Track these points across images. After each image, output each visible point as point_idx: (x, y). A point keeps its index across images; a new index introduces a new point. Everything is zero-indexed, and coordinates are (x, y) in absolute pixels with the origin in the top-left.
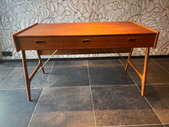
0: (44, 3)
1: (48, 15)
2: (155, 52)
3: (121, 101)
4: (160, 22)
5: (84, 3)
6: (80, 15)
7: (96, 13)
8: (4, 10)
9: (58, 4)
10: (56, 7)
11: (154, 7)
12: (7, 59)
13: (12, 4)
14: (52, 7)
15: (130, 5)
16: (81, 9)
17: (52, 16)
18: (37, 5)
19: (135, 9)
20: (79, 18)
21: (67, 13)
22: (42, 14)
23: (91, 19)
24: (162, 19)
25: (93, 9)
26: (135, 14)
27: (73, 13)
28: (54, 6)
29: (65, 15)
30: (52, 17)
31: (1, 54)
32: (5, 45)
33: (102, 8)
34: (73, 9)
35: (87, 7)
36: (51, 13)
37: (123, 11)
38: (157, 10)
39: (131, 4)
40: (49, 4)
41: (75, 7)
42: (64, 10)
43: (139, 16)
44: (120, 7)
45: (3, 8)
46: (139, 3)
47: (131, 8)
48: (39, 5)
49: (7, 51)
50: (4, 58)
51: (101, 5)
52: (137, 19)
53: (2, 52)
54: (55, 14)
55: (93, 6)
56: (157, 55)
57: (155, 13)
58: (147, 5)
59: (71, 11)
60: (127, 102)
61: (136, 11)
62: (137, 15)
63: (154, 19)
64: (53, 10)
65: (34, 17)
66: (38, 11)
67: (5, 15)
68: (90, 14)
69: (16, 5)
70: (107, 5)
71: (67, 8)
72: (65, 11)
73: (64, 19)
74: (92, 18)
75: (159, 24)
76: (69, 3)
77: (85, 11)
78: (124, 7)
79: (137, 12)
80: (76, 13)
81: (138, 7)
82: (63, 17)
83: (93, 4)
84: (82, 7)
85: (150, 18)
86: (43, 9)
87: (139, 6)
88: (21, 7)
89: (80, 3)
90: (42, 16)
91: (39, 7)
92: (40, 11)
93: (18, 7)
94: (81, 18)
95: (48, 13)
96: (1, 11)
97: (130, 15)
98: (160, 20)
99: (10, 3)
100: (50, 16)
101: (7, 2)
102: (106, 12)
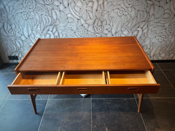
0: (45, 11)
1: (50, 22)
2: (161, 57)
3: (117, 117)
4: (169, 28)
5: (87, 10)
6: (83, 22)
7: (100, 19)
8: (6, 18)
9: (60, 11)
10: (58, 14)
11: (163, 13)
12: (14, 62)
13: (13, 12)
14: (54, 14)
15: (137, 11)
16: (84, 16)
17: (54, 23)
18: (39, 13)
19: (142, 15)
20: (82, 25)
21: (70, 20)
22: (45, 21)
23: (95, 26)
25: (97, 16)
26: (142, 21)
27: (76, 20)
28: (56, 14)
29: (67, 22)
30: (55, 24)
31: (8, 58)
32: (11, 50)
33: (107, 15)
34: (76, 16)
35: (91, 14)
36: (53, 20)
37: (129, 17)
38: (166, 16)
39: (138, 11)
40: (50, 12)
41: (78, 14)
42: (66, 18)
43: (146, 22)
44: (126, 13)
45: (5, 16)
46: (147, 9)
47: (137, 15)
48: (40, 13)
49: (13, 55)
50: (11, 61)
51: (106, 12)
52: (144, 26)
53: (8, 56)
54: (57, 21)
55: (97, 13)
56: (163, 59)
57: (164, 19)
58: (156, 10)
59: (73, 18)
62: (144, 21)
63: (163, 25)
64: (55, 17)
65: (37, 25)
66: (40, 18)
67: (7, 22)
68: (94, 21)
69: (17, 12)
70: (111, 11)
71: (69, 15)
72: (68, 18)
73: (67, 26)
74: (96, 24)
75: (168, 29)
76: (71, 10)
77: (88, 18)
78: (131, 13)
79: (144, 19)
80: (78, 20)
81: (145, 13)
82: (65, 24)
83: (97, 10)
84: (85, 14)
85: (159, 24)
86: (45, 16)
87: (147, 12)
88: (23, 15)
89: (82, 10)
90: (45, 23)
91: (40, 15)
92: (42, 18)
93: (20, 15)
94: (84, 25)
95: (50, 20)
96: (3, 19)
97: (136, 22)
98: (170, 26)
99: (11, 11)
100: (53, 23)
101: (8, 10)
102: (111, 18)
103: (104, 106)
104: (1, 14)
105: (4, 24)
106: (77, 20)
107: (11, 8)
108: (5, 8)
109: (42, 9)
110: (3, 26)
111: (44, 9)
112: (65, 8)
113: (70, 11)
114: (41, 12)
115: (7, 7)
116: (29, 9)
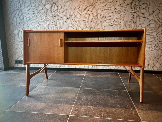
2: (157, 67)
4: (158, 37)
5: (84, 21)
7: (95, 28)
8: (22, 26)
9: (63, 21)
10: (61, 24)
11: (149, 23)
12: (18, 66)
13: (29, 22)
14: (58, 23)
15: (125, 22)
16: (82, 25)
18: (47, 22)
19: (130, 25)
22: (50, 29)
24: (159, 34)
25: (92, 25)
27: (75, 29)
28: (60, 23)
31: (14, 62)
32: (18, 54)
33: (100, 24)
34: (75, 25)
35: (87, 24)
36: (57, 28)
37: (119, 26)
38: (152, 26)
39: (127, 21)
40: (56, 22)
41: (77, 24)
42: (67, 26)
44: (116, 23)
45: (22, 24)
46: (134, 20)
47: (126, 24)
49: (19, 59)
50: (16, 65)
51: (99, 22)
53: (15, 60)
54: (60, 29)
55: (92, 22)
57: (150, 29)
58: (142, 21)
59: (73, 27)
60: (110, 101)
61: (132, 27)
63: (151, 34)
64: (59, 26)
66: (47, 27)
67: (22, 30)
69: (31, 22)
70: (104, 21)
71: (70, 25)
75: (156, 38)
76: (72, 20)
77: (85, 27)
78: (120, 23)
80: (77, 28)
81: (133, 23)
83: (92, 21)
84: (83, 23)
86: (51, 25)
88: (35, 24)
89: (81, 20)
91: (48, 24)
92: (49, 27)
93: (33, 24)
96: (20, 27)
98: (157, 35)
99: (27, 21)
101: (25, 20)
102: (103, 28)
103: (92, 93)
104: (20, 23)
105: (19, 31)
107: (28, 19)
108: (23, 19)
109: (50, 20)
110: (18, 33)
111: (51, 20)
112: (68, 19)
113: (71, 22)
114: (49, 22)
115: (25, 18)
116: (40, 20)
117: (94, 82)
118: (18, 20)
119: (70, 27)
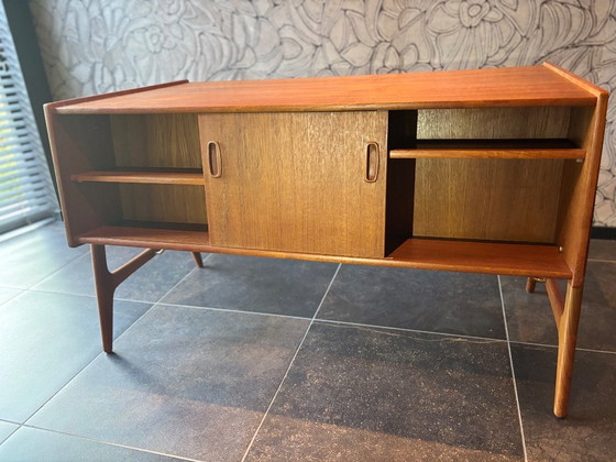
0: (213, 20)
1: (225, 60)
5: (345, 11)
6: (332, 56)
7: (394, 44)
8: (102, 47)
9: (257, 18)
10: (251, 29)
13: (123, 27)
14: (238, 30)
15: (538, 5)
16: (338, 34)
17: (237, 61)
18: (194, 27)
20: (330, 68)
21: (288, 50)
22: (209, 56)
23: (375, 68)
25: (383, 31)
26: (565, 43)
27: (308, 49)
28: (245, 29)
29: (279, 57)
30: (239, 65)
33: (418, 25)
34: (308, 33)
35: (360, 25)
36: (234, 50)
37: (506, 29)
39: (546, 3)
40: (227, 23)
41: (315, 26)
42: (277, 41)
43: (581, 50)
44: (493, 15)
45: (99, 40)
47: (542, 18)
48: (198, 27)
51: (414, 13)
52: (574, 65)
54: (247, 55)
55: (383, 17)
59: (300, 42)
60: (421, 401)
61: (569, 31)
62: (574, 46)
64: (240, 41)
65: (186, 68)
66: (196, 46)
67: (104, 62)
68: (370, 51)
69: (131, 28)
70: (436, 10)
71: (288, 33)
72: (281, 43)
73: (278, 71)
74: (377, 64)
76: (293, 10)
77: (352, 39)
78: (513, 13)
79: (571, 35)
80: (317, 47)
81: (575, 11)
82: (273, 63)
83: (382, 9)
84: (341, 22)
86: (211, 38)
87: (581, 7)
88: (148, 34)
89: (331, 11)
90: (209, 63)
91: (197, 33)
92: (202, 47)
93: (139, 37)
94: (335, 66)
95: (226, 52)
96: (93, 49)
97: (540, 48)
99: (116, 24)
100: (233, 62)
101: (109, 22)
102: (433, 39)
103: (356, 347)
104: (90, 36)
105: (93, 69)
106: (312, 47)
107: (118, 14)
108: (101, 14)
109: (203, 14)
110: (92, 77)
111: (209, 15)
112: (275, 5)
113: (291, 18)
114: (200, 24)
115: (107, 12)
116: (166, 17)
117: (377, 288)
118: (84, 21)
119: (286, 45)
